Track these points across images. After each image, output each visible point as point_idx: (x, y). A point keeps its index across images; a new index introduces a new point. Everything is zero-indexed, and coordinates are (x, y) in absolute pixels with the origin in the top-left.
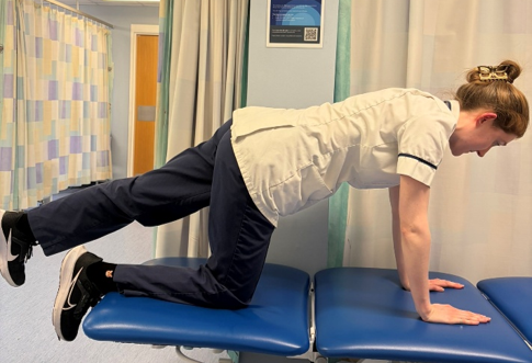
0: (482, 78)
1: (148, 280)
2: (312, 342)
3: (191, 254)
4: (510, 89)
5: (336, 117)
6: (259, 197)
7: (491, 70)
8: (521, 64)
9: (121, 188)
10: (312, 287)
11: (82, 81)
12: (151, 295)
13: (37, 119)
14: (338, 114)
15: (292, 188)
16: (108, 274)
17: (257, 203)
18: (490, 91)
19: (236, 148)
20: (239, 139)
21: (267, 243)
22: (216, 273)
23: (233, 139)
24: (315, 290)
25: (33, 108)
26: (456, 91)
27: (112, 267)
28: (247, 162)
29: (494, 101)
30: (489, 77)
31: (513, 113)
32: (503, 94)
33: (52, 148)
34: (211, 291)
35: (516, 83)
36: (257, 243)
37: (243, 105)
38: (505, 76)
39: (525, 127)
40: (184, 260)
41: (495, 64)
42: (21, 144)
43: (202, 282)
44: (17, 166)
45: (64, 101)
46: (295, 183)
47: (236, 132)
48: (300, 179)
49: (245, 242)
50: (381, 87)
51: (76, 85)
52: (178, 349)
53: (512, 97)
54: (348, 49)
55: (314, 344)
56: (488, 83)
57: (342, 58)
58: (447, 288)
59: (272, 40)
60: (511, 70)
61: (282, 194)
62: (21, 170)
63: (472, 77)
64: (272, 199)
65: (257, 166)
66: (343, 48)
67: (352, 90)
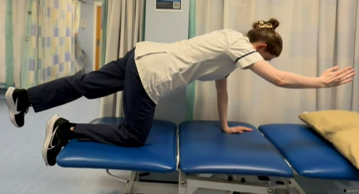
0: (260, 27)
1: (92, 132)
2: (177, 164)
3: (118, 115)
4: (274, 33)
5: (190, 47)
6: (148, 88)
7: (265, 23)
8: (279, 20)
9: (76, 80)
10: (178, 131)
11: (70, 28)
12: (94, 140)
13: (48, 46)
14: (191, 46)
15: (167, 84)
16: (72, 129)
17: (147, 92)
18: (264, 33)
19: (137, 62)
20: (139, 58)
21: (154, 111)
22: (128, 127)
23: (136, 57)
24: (180, 133)
25: (46, 41)
26: (247, 32)
27: (74, 125)
28: (143, 70)
29: (265, 38)
30: (264, 27)
31: (275, 45)
32: (271, 35)
33: (56, 59)
34: (125, 137)
35: (277, 30)
36: (149, 111)
37: (143, 40)
38: (271, 26)
39: (280, 52)
40: (114, 118)
41: (267, 20)
42: (40, 57)
43: (121, 132)
44: (38, 68)
45: (62, 38)
46: (169, 82)
47: (137, 54)
48: (171, 80)
49: (142, 111)
50: (211, 31)
51: (68, 30)
52: (108, 171)
53: (275, 37)
54: (195, 12)
55: (179, 165)
56: (263, 29)
57: (192, 17)
58: (245, 131)
59: (157, 8)
60: (275, 23)
61: (161, 87)
62: (40, 70)
63: (256, 25)
64: (156, 90)
65: (147, 72)
66: (192, 12)
67: (197, 32)
